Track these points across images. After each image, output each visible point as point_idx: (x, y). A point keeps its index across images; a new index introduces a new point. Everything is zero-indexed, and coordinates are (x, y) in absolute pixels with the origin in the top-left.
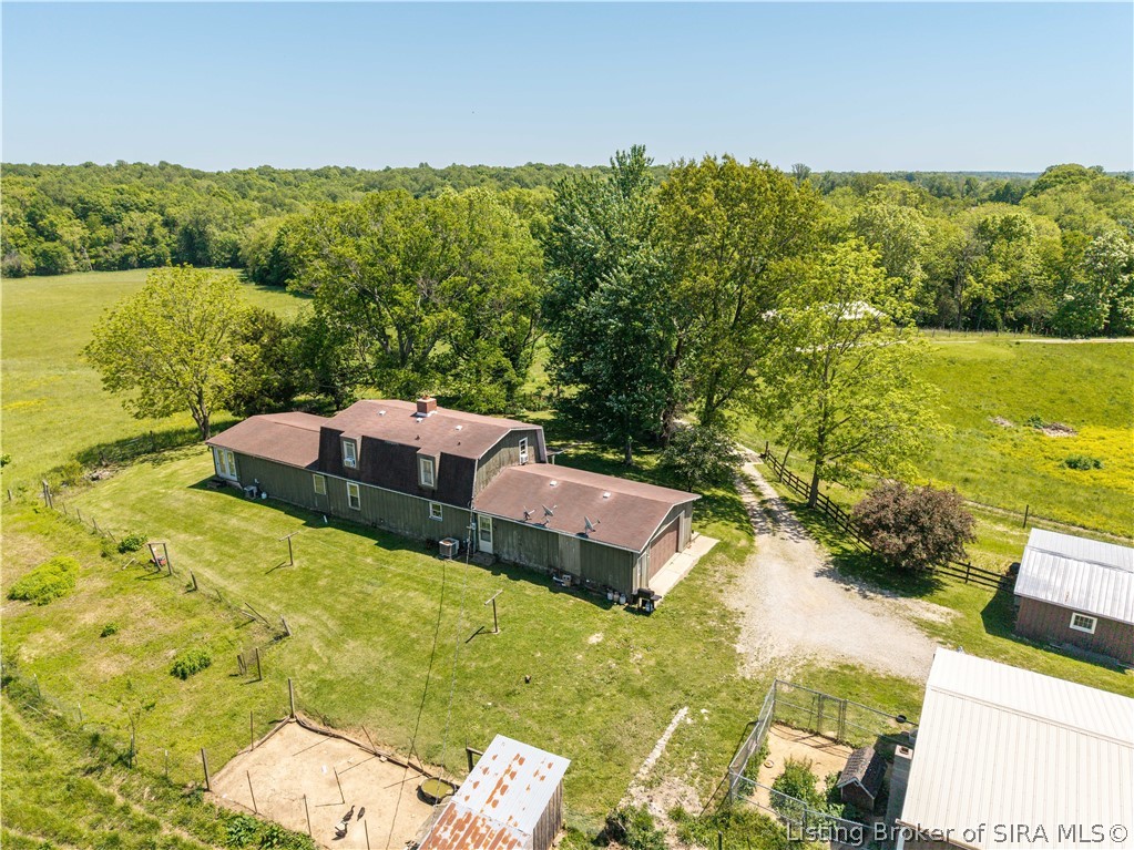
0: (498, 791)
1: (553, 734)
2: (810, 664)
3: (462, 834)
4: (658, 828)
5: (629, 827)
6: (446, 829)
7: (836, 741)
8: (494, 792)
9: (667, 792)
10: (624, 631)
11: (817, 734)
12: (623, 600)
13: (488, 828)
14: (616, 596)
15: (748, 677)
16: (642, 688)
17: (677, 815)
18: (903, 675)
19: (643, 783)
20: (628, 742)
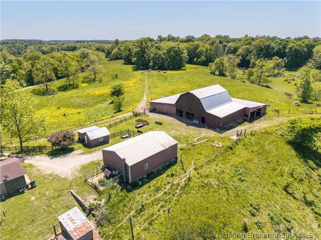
0: (73, 221)
1: (55, 215)
2: (77, 170)
3: (78, 231)
4: (95, 203)
5: (92, 207)
6: (74, 234)
7: (97, 174)
8: (72, 222)
9: (89, 199)
10: (37, 192)
11: (94, 176)
12: (25, 189)
13: (80, 226)
14: (23, 190)
15: (72, 179)
16: (58, 195)
17: (95, 199)
18: (90, 161)
19: (85, 201)
20: (69, 203)
